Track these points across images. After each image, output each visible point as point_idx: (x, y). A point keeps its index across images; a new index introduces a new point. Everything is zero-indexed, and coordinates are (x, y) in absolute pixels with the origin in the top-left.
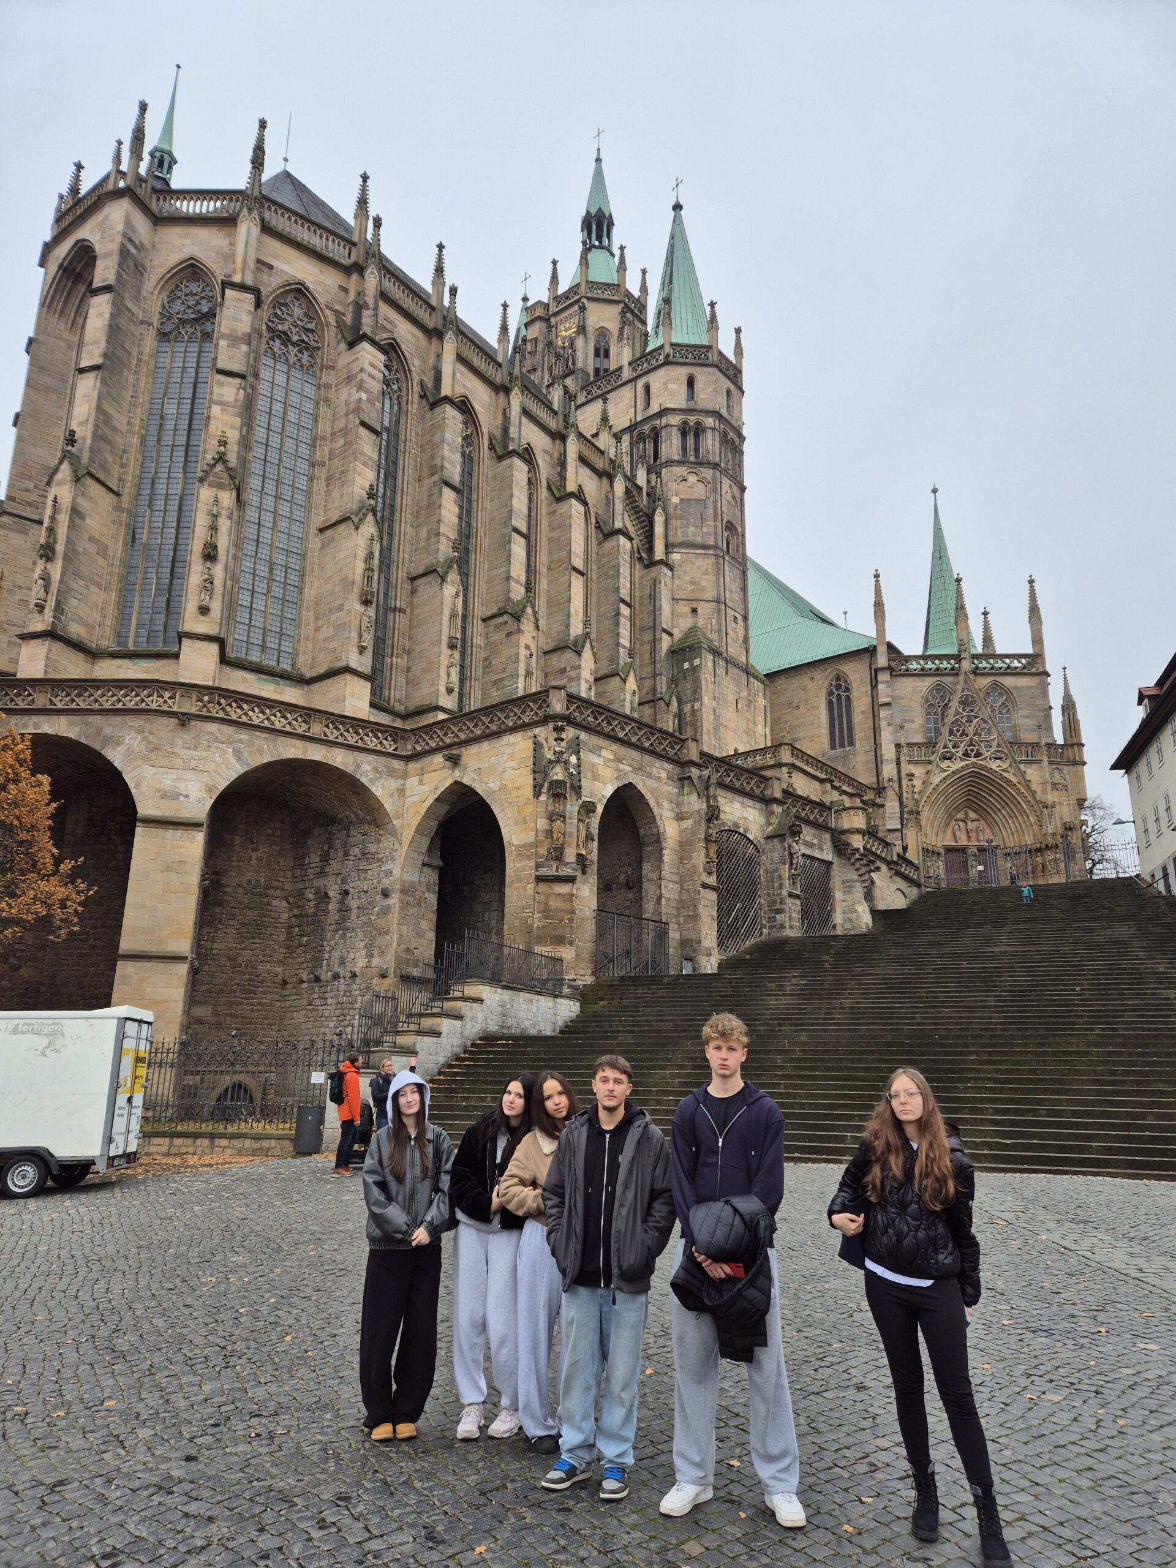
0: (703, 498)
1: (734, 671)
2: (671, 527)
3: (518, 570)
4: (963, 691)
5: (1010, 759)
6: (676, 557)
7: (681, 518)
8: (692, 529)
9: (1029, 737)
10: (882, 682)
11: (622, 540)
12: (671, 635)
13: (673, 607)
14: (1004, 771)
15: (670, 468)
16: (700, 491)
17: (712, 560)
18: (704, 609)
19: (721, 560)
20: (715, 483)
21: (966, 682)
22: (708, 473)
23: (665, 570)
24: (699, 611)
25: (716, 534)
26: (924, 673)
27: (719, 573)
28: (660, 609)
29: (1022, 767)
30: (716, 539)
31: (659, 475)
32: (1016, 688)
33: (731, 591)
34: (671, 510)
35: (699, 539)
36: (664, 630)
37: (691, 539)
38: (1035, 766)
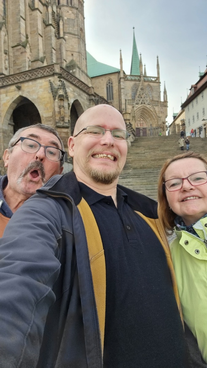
0: (74, 19)
1: (84, 75)
2: (64, 27)
3: (23, 31)
4: (141, 86)
5: (152, 105)
6: (66, 37)
7: (68, 24)
8: (71, 28)
9: (155, 99)
10: (122, 82)
11: (52, 28)
12: (66, 61)
13: (66, 53)
14: (150, 108)
15: (63, 7)
16: (73, 16)
17: (77, 39)
18: (76, 55)
19: (79, 40)
20: (77, 14)
21: (142, 84)
22: (75, 11)
23: (64, 41)
24: (74, 55)
25: (78, 31)
26: (132, 80)
27: (79, 44)
28: (63, 53)
29: (154, 107)
30: (78, 33)
31: (60, 9)
32: (153, 86)
33: (82, 50)
34: (64, 21)
35: (73, 32)
36: (64, 60)
37: (71, 32)
38: (157, 107)
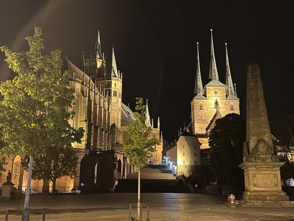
1: (119, 130)
6: (112, 112)
8: (114, 108)
13: (111, 120)
20: (118, 100)
24: (115, 121)
25: (118, 109)
31: (110, 98)
32: (155, 134)
33: (119, 117)
34: (112, 104)
36: (110, 123)
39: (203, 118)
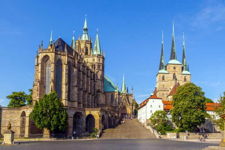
0: (100, 74)
1: (102, 94)
2: (97, 77)
5: (128, 105)
9: (130, 103)
10: (117, 96)
11: (93, 80)
21: (125, 97)
22: (101, 71)
23: (96, 82)
24: (99, 87)
25: (101, 78)
26: (121, 95)
27: (102, 83)
31: (96, 71)
32: (130, 97)
36: (96, 89)
38: (131, 106)
39: (165, 87)
